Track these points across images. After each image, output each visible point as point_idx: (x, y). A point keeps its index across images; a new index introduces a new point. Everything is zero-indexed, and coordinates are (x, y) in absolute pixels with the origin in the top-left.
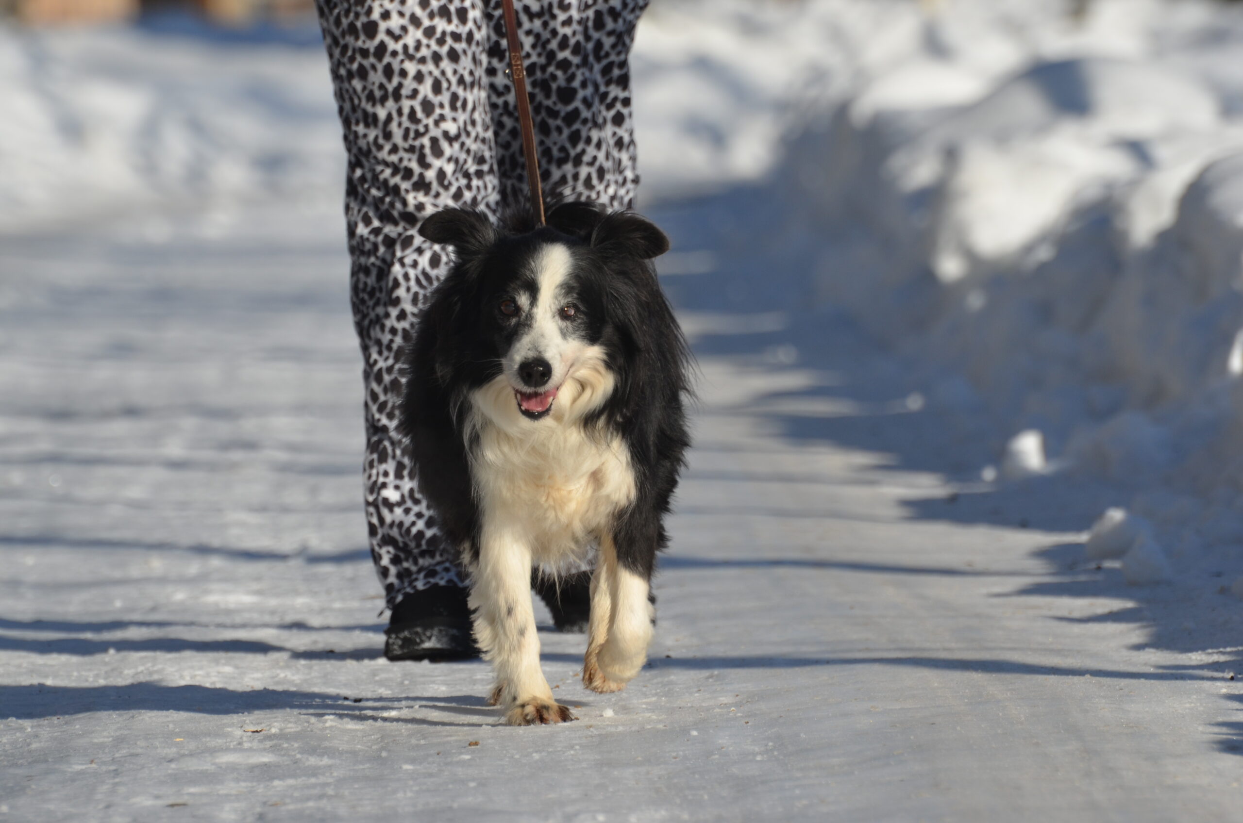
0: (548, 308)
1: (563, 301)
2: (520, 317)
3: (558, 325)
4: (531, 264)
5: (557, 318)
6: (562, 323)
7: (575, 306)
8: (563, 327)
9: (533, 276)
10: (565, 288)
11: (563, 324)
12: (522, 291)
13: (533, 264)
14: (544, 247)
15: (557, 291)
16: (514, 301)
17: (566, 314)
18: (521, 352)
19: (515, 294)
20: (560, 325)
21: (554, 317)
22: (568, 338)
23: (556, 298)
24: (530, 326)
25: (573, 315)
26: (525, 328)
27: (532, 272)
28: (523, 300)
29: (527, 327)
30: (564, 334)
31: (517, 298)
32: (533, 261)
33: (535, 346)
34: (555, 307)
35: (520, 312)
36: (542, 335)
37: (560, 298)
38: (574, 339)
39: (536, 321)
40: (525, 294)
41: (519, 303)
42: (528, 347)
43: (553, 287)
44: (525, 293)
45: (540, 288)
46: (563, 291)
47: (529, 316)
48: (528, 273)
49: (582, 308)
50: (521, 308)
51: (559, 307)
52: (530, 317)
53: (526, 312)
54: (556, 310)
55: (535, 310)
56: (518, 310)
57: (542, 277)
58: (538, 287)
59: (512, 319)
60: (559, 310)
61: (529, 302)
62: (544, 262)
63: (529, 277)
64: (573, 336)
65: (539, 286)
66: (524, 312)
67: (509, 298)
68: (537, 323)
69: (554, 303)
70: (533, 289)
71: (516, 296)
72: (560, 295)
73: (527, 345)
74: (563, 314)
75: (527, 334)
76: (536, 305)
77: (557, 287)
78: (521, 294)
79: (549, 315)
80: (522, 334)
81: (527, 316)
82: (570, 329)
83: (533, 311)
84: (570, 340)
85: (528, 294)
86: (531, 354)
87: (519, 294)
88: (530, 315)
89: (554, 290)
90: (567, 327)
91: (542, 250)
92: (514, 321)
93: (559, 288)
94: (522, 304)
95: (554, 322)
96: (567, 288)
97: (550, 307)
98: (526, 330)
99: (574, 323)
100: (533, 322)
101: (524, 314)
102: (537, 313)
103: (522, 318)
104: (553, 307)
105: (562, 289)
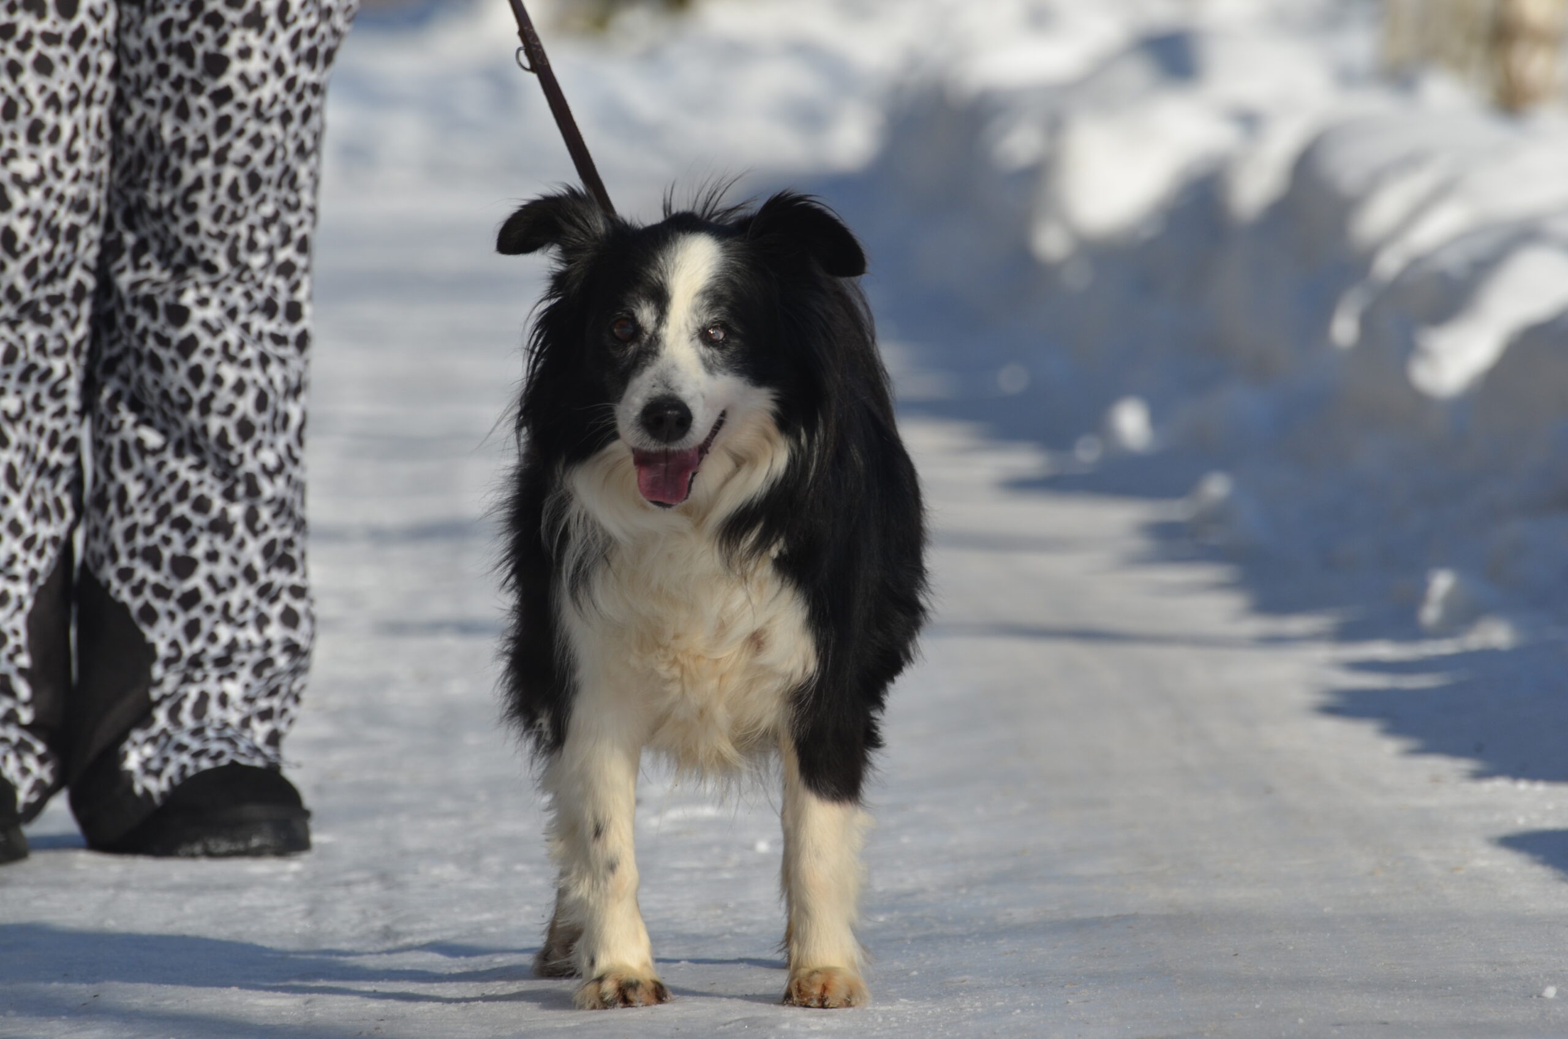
0: (683, 327)
1: (707, 318)
2: (639, 342)
3: (698, 351)
4: (659, 261)
5: (697, 342)
6: (705, 350)
7: (723, 325)
8: (707, 356)
9: (660, 278)
10: (708, 298)
11: (708, 352)
12: (643, 302)
13: (661, 260)
14: (680, 239)
15: (697, 300)
16: (633, 320)
17: (711, 338)
18: (642, 390)
19: (634, 307)
20: (702, 353)
21: (692, 340)
22: (716, 372)
23: (695, 311)
24: (655, 353)
25: (722, 340)
26: (648, 357)
27: (661, 272)
28: (646, 315)
29: (650, 356)
30: (710, 367)
31: (637, 313)
32: (663, 258)
33: (664, 381)
34: (693, 326)
35: (641, 334)
36: (674, 367)
37: (701, 312)
38: (725, 374)
39: (665, 347)
40: (649, 306)
41: (640, 320)
42: (652, 383)
43: (691, 294)
44: (648, 303)
45: (672, 297)
46: (706, 302)
47: (654, 338)
48: (654, 273)
49: (737, 329)
50: (643, 327)
51: (699, 326)
53: (649, 333)
54: (695, 330)
55: (663, 330)
56: (638, 330)
57: (674, 279)
58: (668, 295)
59: (630, 346)
60: (699, 330)
61: (654, 318)
62: (678, 259)
63: (656, 280)
64: (724, 370)
65: (670, 293)
66: (647, 333)
67: (624, 315)
68: (667, 349)
69: (692, 319)
70: (661, 298)
71: (634, 309)
72: (701, 307)
73: (651, 380)
74: (704, 336)
75: (650, 366)
76: (665, 322)
77: (696, 295)
78: (642, 306)
79: (685, 337)
80: (644, 366)
81: (651, 339)
82: (719, 359)
83: (660, 331)
84: (719, 375)
85: (653, 306)
86: (658, 391)
87: (639, 306)
88: (656, 339)
89: (693, 298)
90: (713, 356)
91: (676, 243)
92: (632, 348)
93: (700, 298)
94: (644, 321)
95: (692, 347)
96: (711, 297)
97: (686, 325)
98: (650, 360)
99: (725, 351)
100: (661, 347)
101: (647, 337)
102: (666, 335)
103: (644, 342)
104: (690, 324)
105: (704, 298)
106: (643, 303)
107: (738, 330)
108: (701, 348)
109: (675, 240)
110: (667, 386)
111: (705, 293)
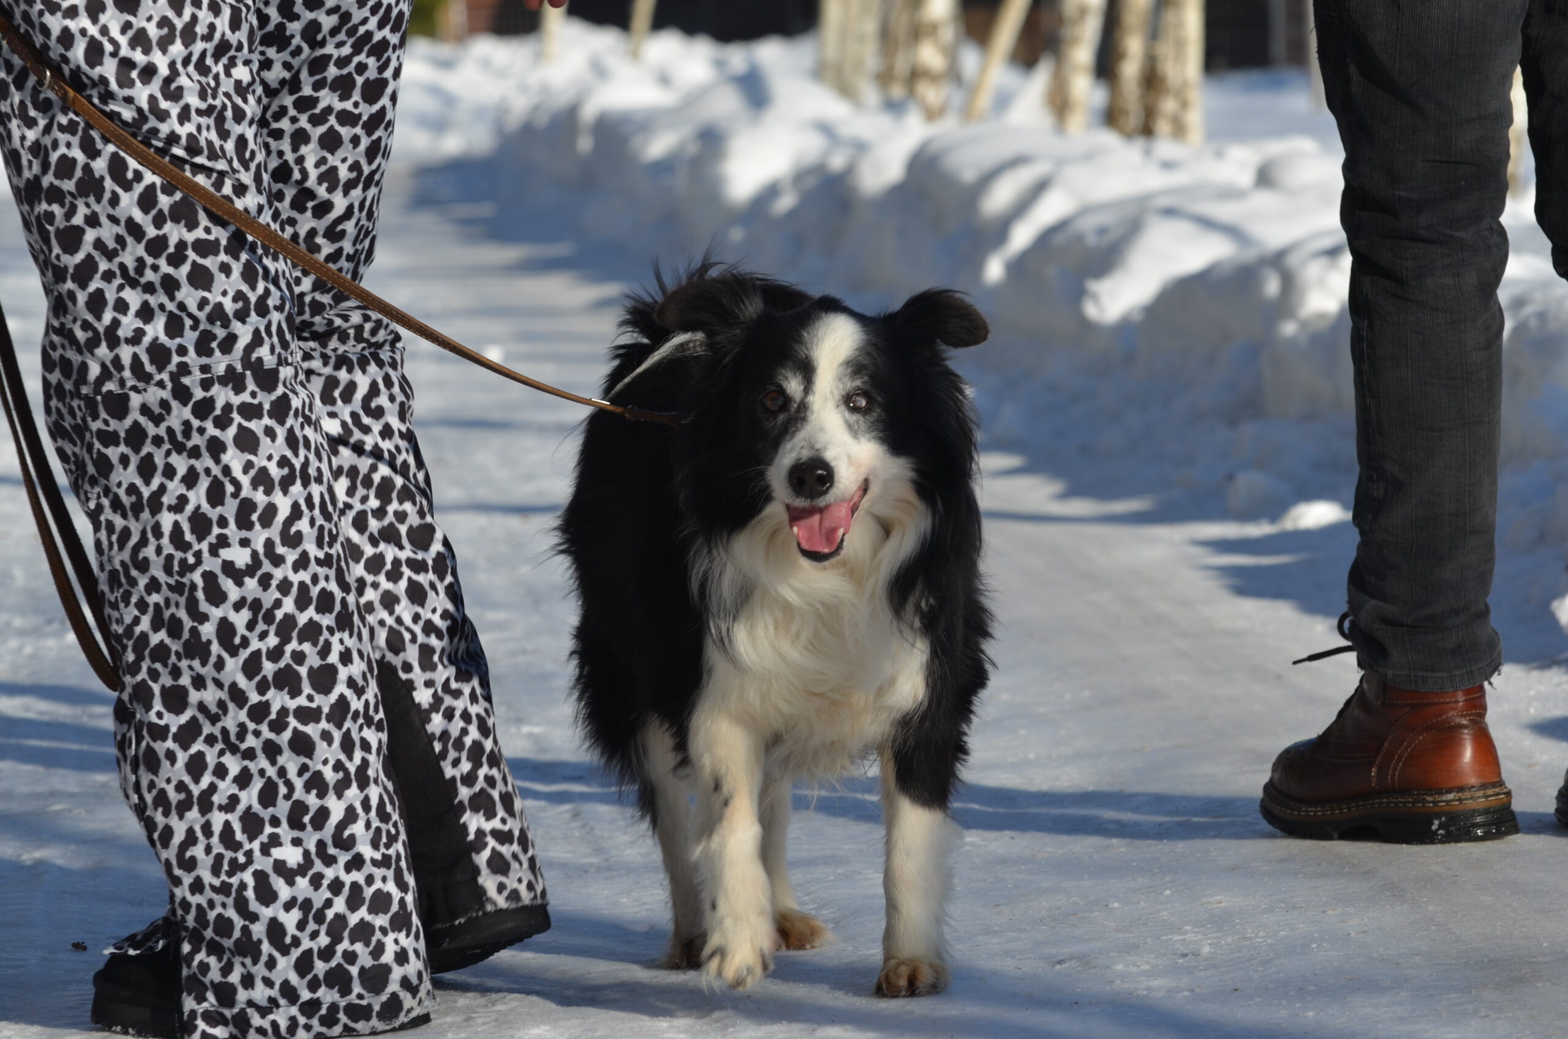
0: (829, 394)
1: (850, 385)
2: (789, 411)
3: (844, 417)
4: (803, 337)
5: (843, 408)
6: (850, 417)
7: (865, 394)
8: (852, 423)
9: (806, 352)
10: (851, 367)
11: (853, 418)
13: (806, 335)
14: (821, 319)
15: (841, 369)
16: (782, 391)
17: (855, 405)
18: (790, 454)
19: (781, 379)
20: (848, 420)
21: (838, 406)
22: (859, 437)
23: (840, 379)
24: (804, 419)
25: (864, 407)
26: (797, 423)
27: (805, 347)
28: (793, 386)
29: (799, 422)
30: (853, 432)
31: (785, 384)
32: (808, 334)
33: (810, 445)
34: (838, 394)
35: (790, 403)
36: (822, 429)
37: (845, 381)
38: (869, 440)
39: (813, 413)
40: (796, 377)
41: (788, 391)
42: (801, 447)
43: (835, 365)
44: (795, 373)
45: (817, 367)
46: (849, 370)
48: (800, 348)
50: (792, 397)
51: (843, 393)
52: (803, 407)
53: (798, 402)
54: (840, 398)
55: (811, 398)
56: (787, 399)
57: (818, 354)
58: (813, 366)
59: (780, 415)
60: (844, 398)
61: (802, 388)
62: (821, 334)
63: (801, 352)
64: (867, 436)
65: (815, 364)
66: (795, 402)
67: (773, 388)
68: (814, 415)
69: (837, 387)
70: (807, 370)
71: (781, 381)
72: (845, 376)
73: (800, 444)
74: (848, 401)
75: (798, 431)
76: (812, 391)
77: (840, 365)
78: (789, 377)
79: (831, 405)
80: (794, 432)
81: (799, 406)
82: (862, 426)
83: (808, 399)
84: (863, 440)
85: (800, 376)
86: (806, 454)
87: (786, 377)
88: (804, 406)
89: (837, 369)
90: (857, 422)
91: (819, 321)
92: (781, 417)
93: (844, 367)
94: (792, 391)
95: (839, 415)
96: (855, 367)
97: (832, 393)
98: (799, 425)
99: (867, 417)
100: (809, 413)
101: (795, 405)
102: (813, 402)
103: (793, 410)
104: (836, 392)
105: (847, 368)
106: (790, 374)
107: (879, 399)
108: (847, 413)
109: (819, 318)
110: (812, 448)
111: (848, 363)
